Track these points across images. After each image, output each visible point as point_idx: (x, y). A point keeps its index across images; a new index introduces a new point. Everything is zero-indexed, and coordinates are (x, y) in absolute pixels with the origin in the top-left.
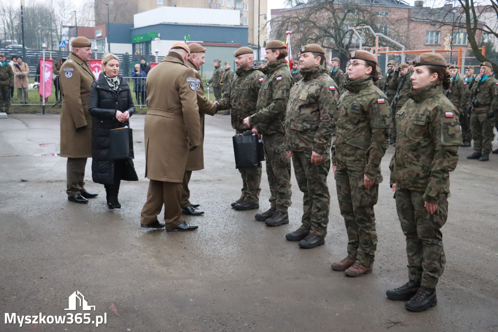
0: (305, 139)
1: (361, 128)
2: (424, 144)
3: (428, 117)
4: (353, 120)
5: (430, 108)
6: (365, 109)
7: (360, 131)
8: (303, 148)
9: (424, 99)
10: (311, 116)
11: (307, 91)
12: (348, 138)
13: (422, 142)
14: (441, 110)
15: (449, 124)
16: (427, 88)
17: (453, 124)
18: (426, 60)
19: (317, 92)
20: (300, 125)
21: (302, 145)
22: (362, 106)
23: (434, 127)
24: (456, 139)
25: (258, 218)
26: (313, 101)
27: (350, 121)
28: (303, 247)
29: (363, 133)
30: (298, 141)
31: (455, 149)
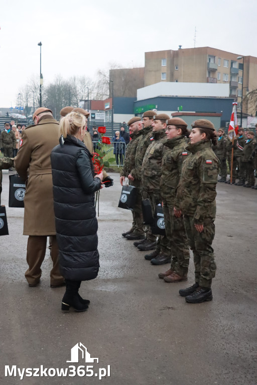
0: (154, 183)
2: (194, 182)
3: (195, 164)
5: (197, 158)
6: (175, 160)
7: (174, 175)
8: (152, 189)
9: (196, 152)
10: (157, 165)
11: (155, 148)
12: (166, 181)
13: (193, 181)
14: (204, 159)
15: (209, 168)
16: (198, 144)
17: (211, 168)
19: (160, 148)
20: (150, 173)
21: (152, 187)
22: (172, 158)
23: (200, 171)
24: (213, 179)
25: (136, 245)
26: (158, 154)
27: (167, 168)
28: (154, 264)
29: (176, 177)
30: (149, 185)
31: (212, 186)
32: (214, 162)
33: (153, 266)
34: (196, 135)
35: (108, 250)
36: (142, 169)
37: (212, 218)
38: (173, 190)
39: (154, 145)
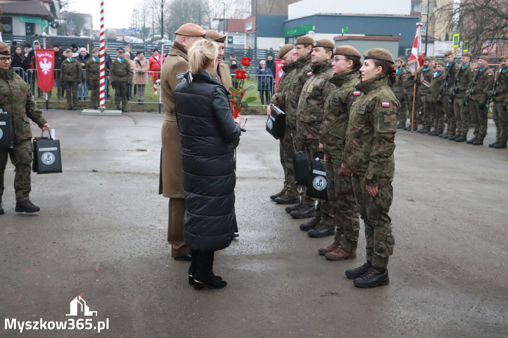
0: (312, 130)
1: (341, 119)
2: (366, 131)
3: (367, 107)
4: (334, 112)
5: (370, 99)
6: (344, 102)
7: (341, 122)
8: (311, 139)
9: (369, 91)
10: (317, 107)
11: (314, 85)
12: (331, 128)
13: (364, 130)
14: (379, 101)
15: (386, 113)
16: (371, 81)
17: (389, 113)
18: (373, 54)
19: (321, 84)
20: (307, 117)
21: (309, 136)
22: (340, 98)
23: (373, 116)
24: (391, 127)
25: (288, 211)
26: (318, 93)
27: (332, 112)
28: (312, 236)
29: (344, 124)
30: (305, 133)
31: (390, 136)
32: (392, 104)
33: (310, 239)
34: (369, 69)
35: (253, 218)
36: (298, 113)
37: (389, 178)
38: (339, 141)
39: (312, 80)
